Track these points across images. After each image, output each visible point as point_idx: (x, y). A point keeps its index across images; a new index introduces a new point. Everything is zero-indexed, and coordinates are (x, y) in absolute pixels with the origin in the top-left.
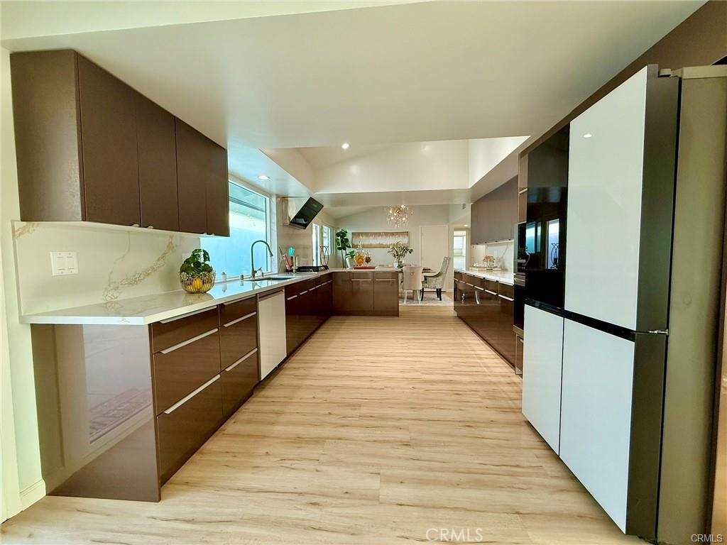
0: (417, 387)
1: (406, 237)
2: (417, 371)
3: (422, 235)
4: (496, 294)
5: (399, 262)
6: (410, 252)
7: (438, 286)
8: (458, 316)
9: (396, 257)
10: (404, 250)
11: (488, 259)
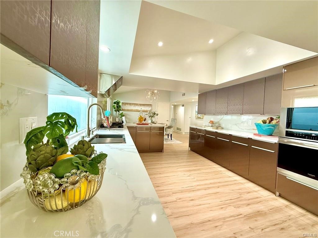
1: (151, 107)
3: (158, 107)
4: (247, 145)
5: (152, 120)
6: (157, 115)
7: (171, 133)
8: (191, 150)
9: (150, 117)
10: (155, 114)
11: (212, 122)
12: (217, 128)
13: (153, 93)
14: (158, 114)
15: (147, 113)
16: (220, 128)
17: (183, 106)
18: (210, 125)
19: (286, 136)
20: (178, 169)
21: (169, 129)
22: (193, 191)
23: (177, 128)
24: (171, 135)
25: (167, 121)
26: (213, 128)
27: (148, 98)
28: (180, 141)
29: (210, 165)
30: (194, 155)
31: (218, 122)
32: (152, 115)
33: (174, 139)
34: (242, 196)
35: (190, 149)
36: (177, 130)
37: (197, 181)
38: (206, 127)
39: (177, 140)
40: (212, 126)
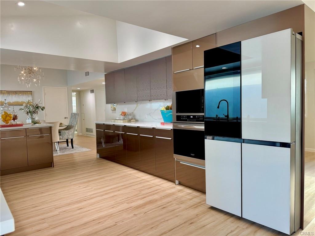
0: (136, 213)
1: (30, 96)
2: (122, 203)
3: (45, 94)
4: (152, 136)
5: (32, 119)
6: (42, 110)
7: (71, 137)
8: (100, 157)
9: (29, 114)
10: (37, 108)
11: (124, 114)
12: (130, 121)
13: (30, 71)
14: (44, 108)
15: (22, 107)
16: (132, 120)
17: (92, 91)
18: (122, 117)
19: (177, 120)
20: (72, 183)
21: (67, 132)
22: (85, 200)
23: (86, 128)
24: (72, 140)
25: (65, 118)
26: (124, 121)
27: (21, 80)
28: (87, 148)
29: (119, 171)
30: (103, 163)
31: (132, 113)
32: (31, 109)
33: (77, 146)
34: (142, 192)
35: (98, 157)
36: (87, 133)
37: (95, 190)
38: (116, 121)
39: (82, 147)
40: (124, 119)
